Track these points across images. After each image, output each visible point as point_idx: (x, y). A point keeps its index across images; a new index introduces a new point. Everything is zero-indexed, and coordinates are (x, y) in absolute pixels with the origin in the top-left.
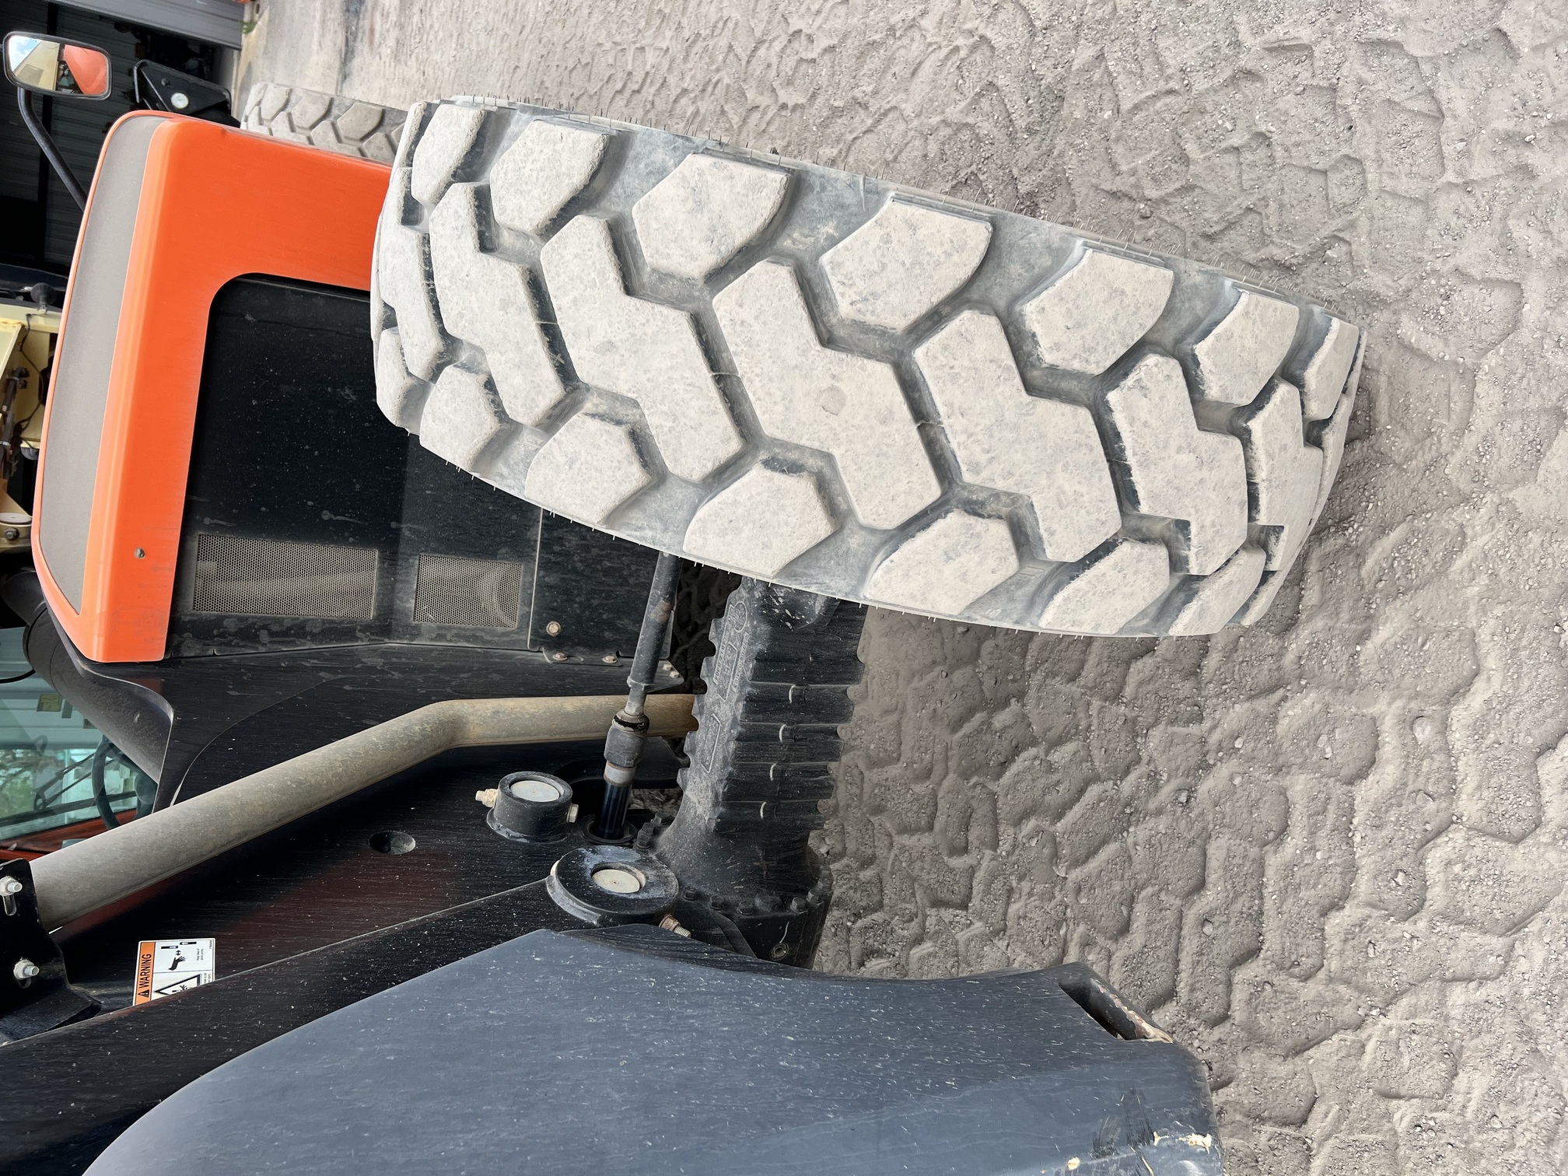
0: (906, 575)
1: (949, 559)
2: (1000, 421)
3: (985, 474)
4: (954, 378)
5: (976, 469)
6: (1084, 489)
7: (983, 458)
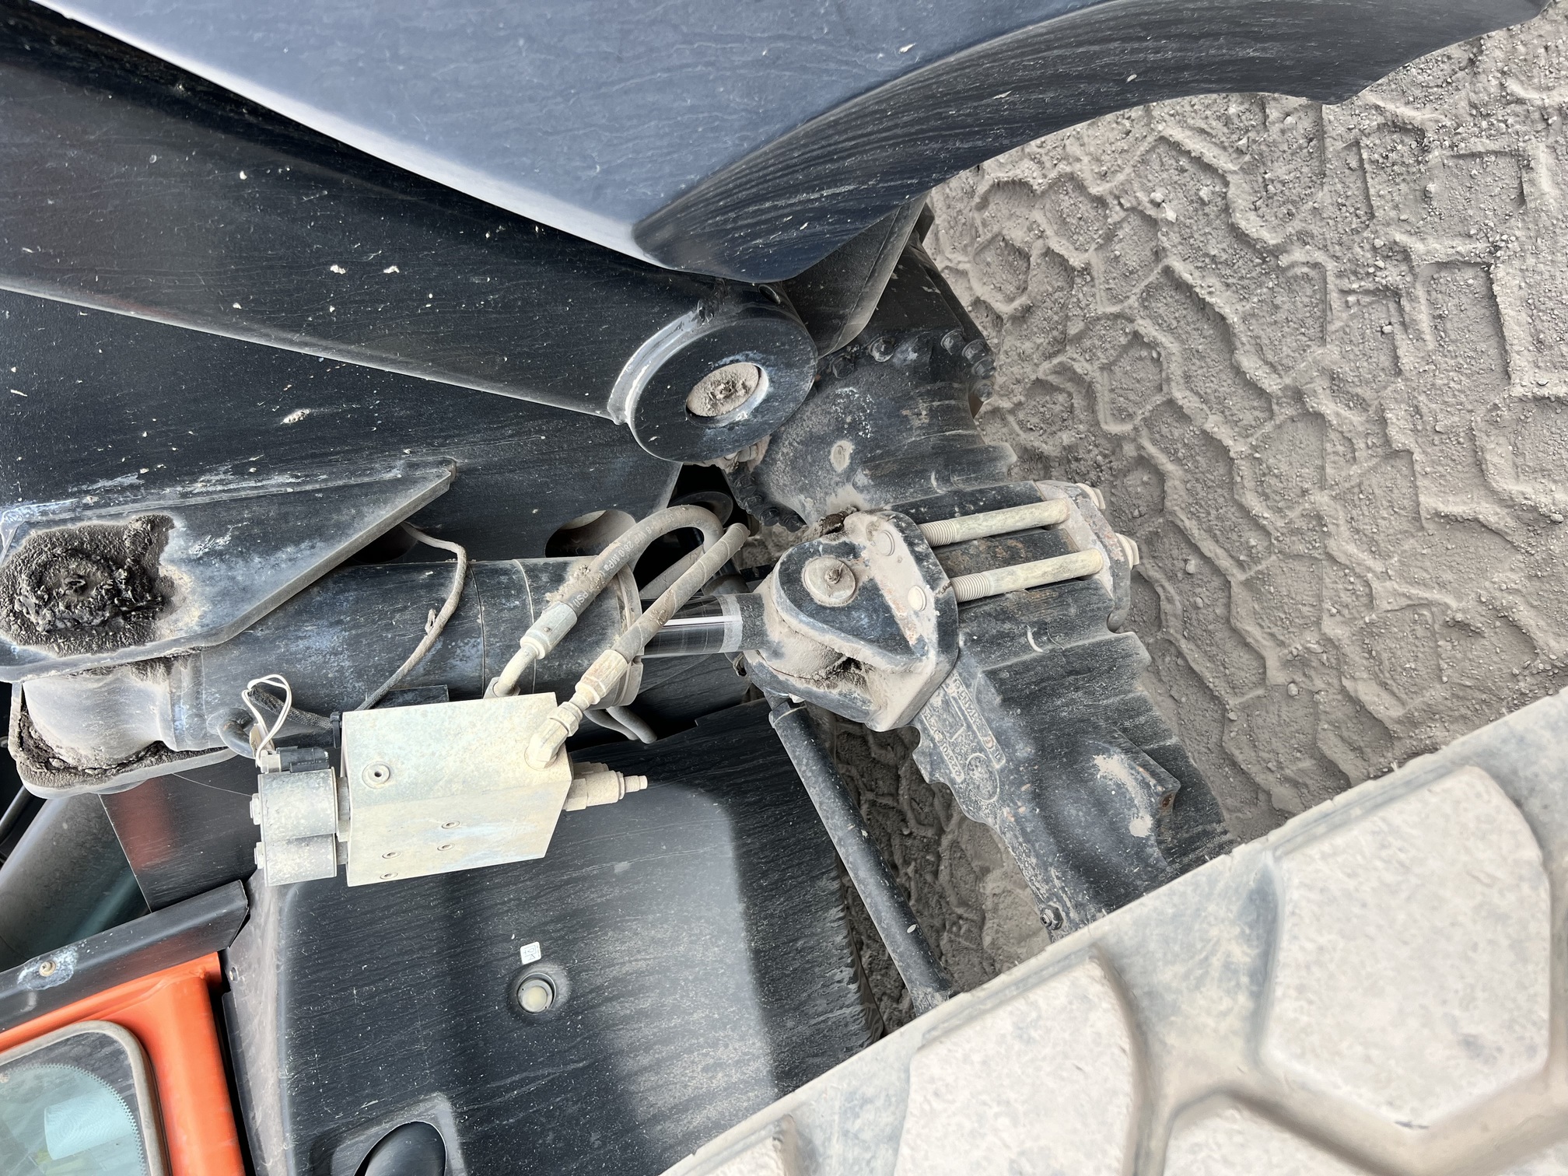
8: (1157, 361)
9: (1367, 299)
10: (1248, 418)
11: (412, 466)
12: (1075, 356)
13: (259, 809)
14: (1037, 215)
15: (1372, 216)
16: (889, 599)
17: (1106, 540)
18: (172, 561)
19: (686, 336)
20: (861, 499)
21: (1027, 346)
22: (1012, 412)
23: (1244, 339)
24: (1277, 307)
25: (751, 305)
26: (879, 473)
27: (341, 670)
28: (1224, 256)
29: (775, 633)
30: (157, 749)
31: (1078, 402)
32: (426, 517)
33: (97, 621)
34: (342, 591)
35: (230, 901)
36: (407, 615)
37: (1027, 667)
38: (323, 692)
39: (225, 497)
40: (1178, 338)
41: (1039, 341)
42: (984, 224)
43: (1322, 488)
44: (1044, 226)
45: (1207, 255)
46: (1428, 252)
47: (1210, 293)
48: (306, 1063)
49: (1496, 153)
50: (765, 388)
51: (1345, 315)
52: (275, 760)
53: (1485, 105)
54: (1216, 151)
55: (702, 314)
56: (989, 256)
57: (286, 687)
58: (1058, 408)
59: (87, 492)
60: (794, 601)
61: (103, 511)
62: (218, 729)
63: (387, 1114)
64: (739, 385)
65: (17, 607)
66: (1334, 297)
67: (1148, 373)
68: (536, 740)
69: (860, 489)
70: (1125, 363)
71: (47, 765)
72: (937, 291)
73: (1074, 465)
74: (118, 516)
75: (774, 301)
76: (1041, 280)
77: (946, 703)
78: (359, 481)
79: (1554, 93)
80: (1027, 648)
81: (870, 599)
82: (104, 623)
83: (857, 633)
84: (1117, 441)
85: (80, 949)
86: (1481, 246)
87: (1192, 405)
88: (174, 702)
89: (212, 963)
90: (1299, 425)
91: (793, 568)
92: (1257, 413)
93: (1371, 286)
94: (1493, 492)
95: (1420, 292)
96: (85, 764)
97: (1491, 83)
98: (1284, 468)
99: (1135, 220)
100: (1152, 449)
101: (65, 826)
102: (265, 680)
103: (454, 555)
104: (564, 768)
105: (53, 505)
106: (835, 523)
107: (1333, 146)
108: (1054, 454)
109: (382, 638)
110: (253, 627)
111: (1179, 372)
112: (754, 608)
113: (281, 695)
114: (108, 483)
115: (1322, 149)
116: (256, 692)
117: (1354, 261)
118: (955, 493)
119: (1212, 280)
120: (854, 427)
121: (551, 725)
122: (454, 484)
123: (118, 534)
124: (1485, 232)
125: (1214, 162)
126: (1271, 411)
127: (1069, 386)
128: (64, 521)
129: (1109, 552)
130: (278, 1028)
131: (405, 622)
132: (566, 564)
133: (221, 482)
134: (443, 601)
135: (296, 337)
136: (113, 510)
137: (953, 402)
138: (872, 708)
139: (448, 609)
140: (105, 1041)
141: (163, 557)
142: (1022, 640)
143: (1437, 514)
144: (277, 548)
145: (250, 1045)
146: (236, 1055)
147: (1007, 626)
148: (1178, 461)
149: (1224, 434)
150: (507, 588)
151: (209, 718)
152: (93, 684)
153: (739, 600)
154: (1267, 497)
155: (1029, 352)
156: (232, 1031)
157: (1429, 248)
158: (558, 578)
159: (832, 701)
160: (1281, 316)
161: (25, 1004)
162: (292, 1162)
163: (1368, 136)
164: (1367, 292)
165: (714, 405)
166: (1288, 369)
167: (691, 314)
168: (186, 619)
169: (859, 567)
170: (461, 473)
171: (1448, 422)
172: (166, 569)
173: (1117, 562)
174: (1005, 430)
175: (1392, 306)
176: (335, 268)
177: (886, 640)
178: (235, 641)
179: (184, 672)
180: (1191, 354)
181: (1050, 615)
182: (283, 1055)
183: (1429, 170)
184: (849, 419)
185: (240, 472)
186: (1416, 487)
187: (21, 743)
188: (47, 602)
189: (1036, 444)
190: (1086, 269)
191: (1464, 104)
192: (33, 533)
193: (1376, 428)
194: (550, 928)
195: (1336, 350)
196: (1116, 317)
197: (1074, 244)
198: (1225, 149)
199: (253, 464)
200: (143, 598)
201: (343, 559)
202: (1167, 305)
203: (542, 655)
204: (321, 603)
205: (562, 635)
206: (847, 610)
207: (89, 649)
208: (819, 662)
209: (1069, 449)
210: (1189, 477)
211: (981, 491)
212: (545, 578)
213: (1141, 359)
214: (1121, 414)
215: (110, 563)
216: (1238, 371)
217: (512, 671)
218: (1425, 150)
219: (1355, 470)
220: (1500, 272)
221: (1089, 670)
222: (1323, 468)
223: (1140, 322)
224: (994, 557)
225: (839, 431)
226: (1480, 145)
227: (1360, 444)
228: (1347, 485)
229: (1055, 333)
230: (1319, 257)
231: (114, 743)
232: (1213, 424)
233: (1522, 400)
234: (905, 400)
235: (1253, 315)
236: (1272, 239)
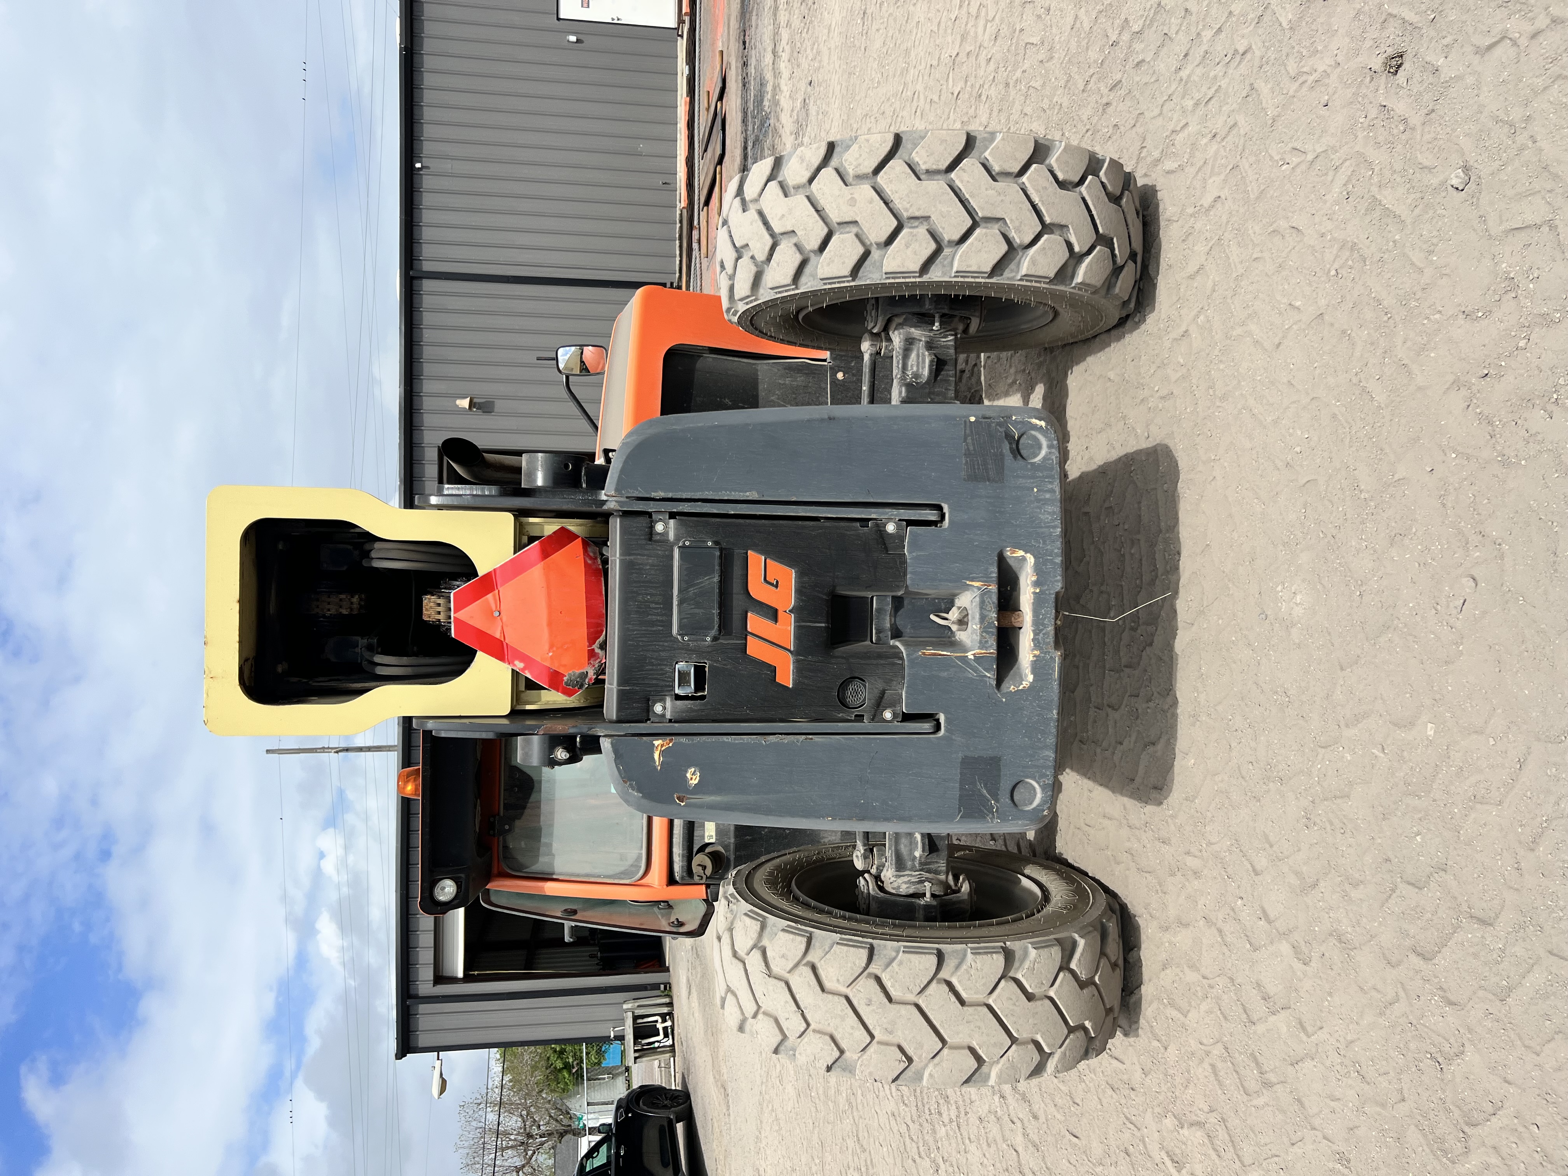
0: (894, 258)
1: (908, 247)
2: (911, 191)
3: (910, 211)
4: (891, 182)
5: (907, 210)
6: (950, 209)
7: (908, 206)
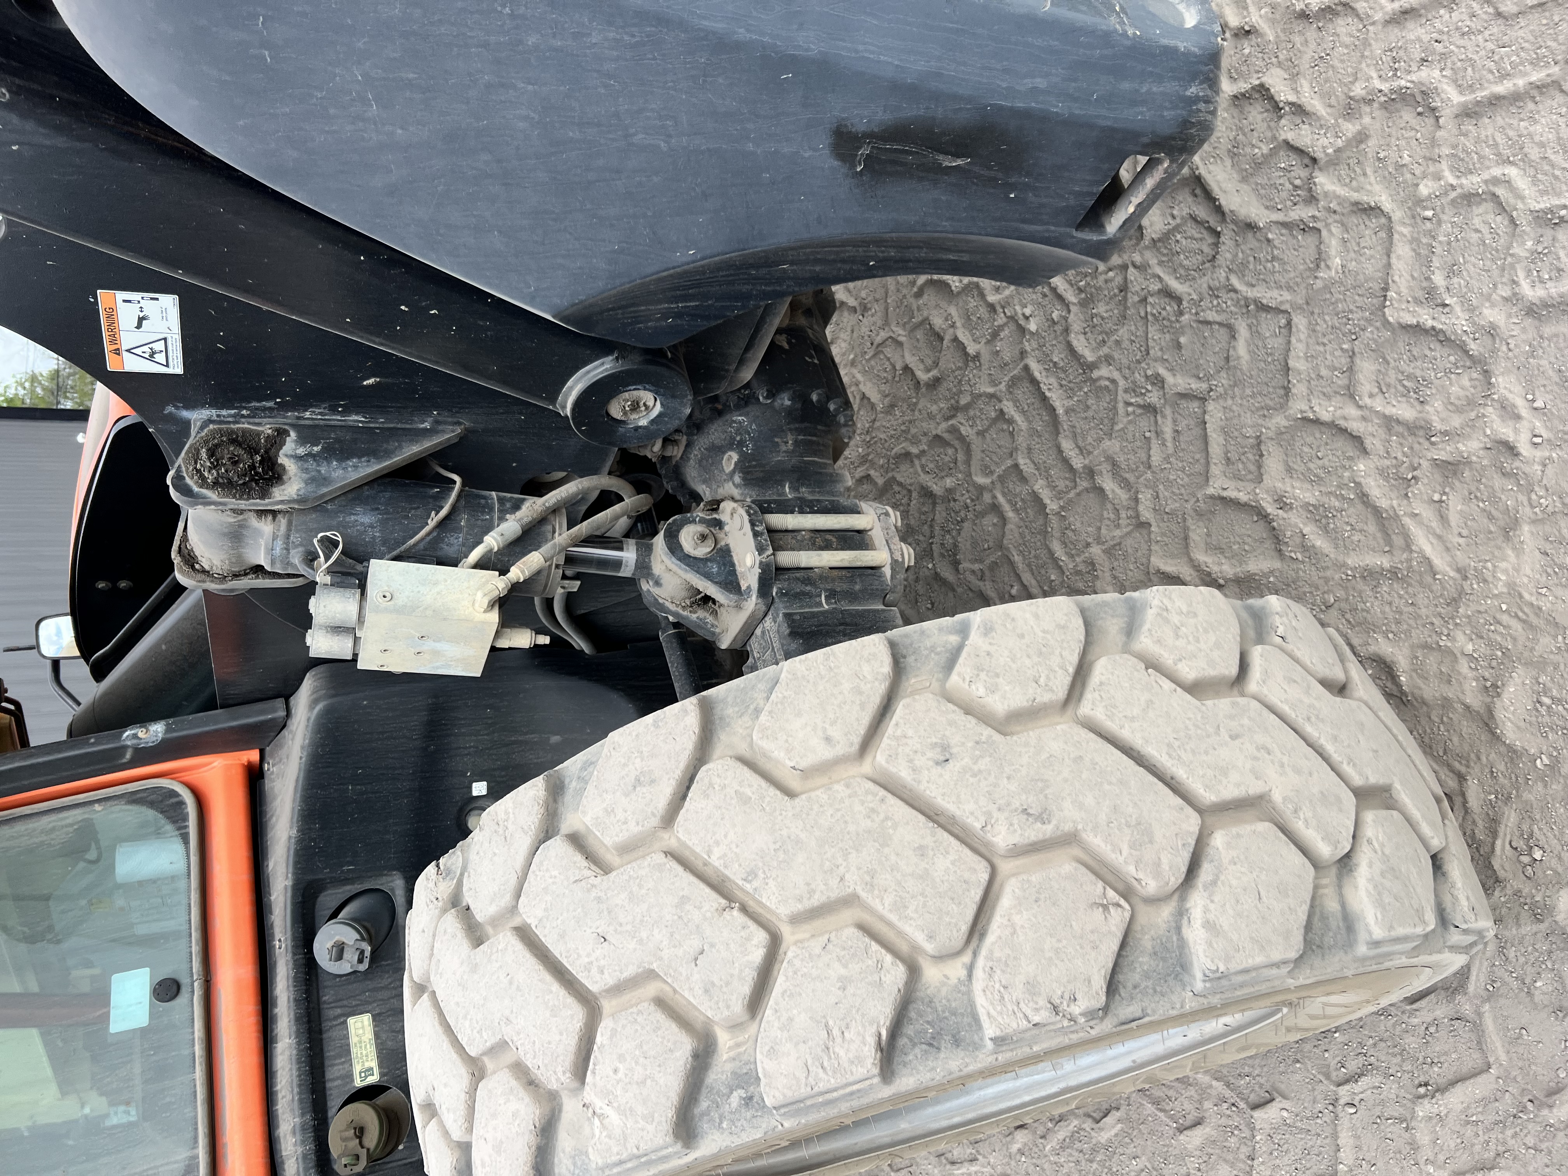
8: (1011, 434)
9: (1139, 411)
10: (1061, 484)
11: (437, 422)
12: (963, 421)
13: (314, 605)
14: (953, 310)
15: (1148, 354)
16: (736, 559)
17: (892, 546)
18: (286, 456)
19: (606, 370)
20: (736, 493)
21: (934, 408)
22: (918, 457)
23: (1065, 427)
24: (1088, 407)
25: (648, 357)
26: (749, 477)
27: (374, 537)
28: (1062, 364)
29: (657, 568)
30: (258, 570)
31: (961, 457)
32: (442, 455)
33: (241, 482)
34: (382, 491)
35: (275, 710)
36: (419, 512)
37: (814, 615)
38: (361, 549)
39: (322, 423)
40: (1027, 419)
41: (942, 405)
42: (919, 309)
43: (1098, 543)
44: (956, 318)
45: (1051, 361)
46: (1175, 385)
47: (1049, 389)
48: (310, 829)
49: (1220, 324)
50: (658, 409)
51: (1125, 420)
52: (328, 579)
53: (1218, 289)
54: (1067, 286)
55: (617, 358)
56: (919, 334)
57: (340, 539)
58: (947, 459)
59: (245, 408)
60: (670, 549)
61: (251, 420)
62: (296, 559)
63: (359, 878)
64: (641, 404)
65: (198, 466)
66: (1121, 405)
67: (1005, 441)
68: (479, 594)
69: (736, 486)
70: (993, 432)
71: (193, 567)
72: (816, 361)
73: (952, 504)
74: (259, 424)
75: (667, 356)
76: (949, 360)
77: (763, 633)
78: (403, 426)
79: (1255, 289)
80: (821, 604)
81: (723, 557)
82: (244, 484)
83: (708, 576)
84: (981, 489)
85: (167, 725)
86: (1204, 386)
87: (1029, 470)
88: (275, 538)
89: (253, 756)
90: (1091, 495)
91: (674, 528)
92: (1067, 483)
93: (1142, 402)
94: (1191, 560)
95: (1168, 411)
96: (215, 570)
97: (1222, 274)
98: (1078, 525)
99: (1012, 326)
100: (1001, 499)
101: (164, 647)
102: (328, 534)
103: (454, 482)
104: (494, 617)
105: (224, 412)
106: (715, 506)
107: (1133, 299)
108: (939, 493)
109: (401, 523)
110: (326, 502)
111: (1024, 445)
112: (645, 551)
113: (335, 544)
114: (258, 404)
115: (1125, 298)
116: (321, 541)
117: (1134, 382)
118: (799, 498)
119: (1052, 380)
120: (741, 444)
121: (490, 587)
122: (463, 439)
123: (258, 434)
124: (1208, 378)
125: (1064, 294)
126: (1075, 482)
127: (956, 443)
128: (229, 423)
129: (892, 553)
130: (294, 800)
131: (416, 516)
132: (524, 500)
133: (321, 414)
134: (442, 507)
135: (377, 340)
136: (257, 420)
137: (814, 438)
138: (717, 630)
139: (443, 512)
140: (173, 794)
141: (281, 452)
142: (817, 599)
143: (1158, 571)
144: (348, 459)
145: (272, 816)
146: (261, 822)
147: (808, 588)
148: (1016, 511)
149: (1046, 495)
150: (484, 507)
151: (292, 552)
152: (231, 519)
153: (637, 544)
154: (1064, 543)
155: (934, 413)
156: (261, 806)
157: (1177, 382)
158: (517, 507)
159: (692, 621)
160: (1090, 413)
161: (123, 756)
162: (289, 894)
163: (1152, 295)
164: (1140, 406)
165: (625, 413)
166: (1090, 453)
167: (611, 358)
168: (290, 490)
169: (721, 535)
170: (468, 432)
171: (1173, 507)
172: (282, 460)
173: (896, 561)
174: (911, 470)
175: (1152, 418)
176: (403, 307)
177: (726, 584)
178: (315, 509)
179: (283, 521)
180: (1034, 433)
181: (839, 586)
182: (295, 820)
183: (1181, 327)
184: (738, 438)
185: (333, 409)
186: (1150, 550)
187: (180, 551)
188: (215, 466)
189: (929, 484)
190: (977, 357)
191: (1205, 286)
192: (211, 426)
193: (1133, 504)
194: (497, 773)
195: (1118, 444)
196: (992, 396)
197: (972, 336)
198: (1072, 285)
199: (341, 406)
200: (267, 473)
201: (385, 472)
202: (1023, 392)
203: (496, 549)
204: (368, 496)
205: (510, 540)
206: (705, 561)
207: (234, 497)
208: (684, 594)
209: (950, 491)
210: (1022, 524)
211: (818, 501)
212: (508, 505)
213: (1003, 430)
214: (987, 471)
215: (252, 450)
216: (1060, 451)
217: (476, 554)
218: (1181, 313)
219: (1117, 533)
220: (1211, 406)
221: (856, 625)
222: (1100, 528)
223: (1005, 402)
224: (814, 544)
225: (730, 446)
226: (1211, 316)
227: (1123, 514)
228: (1112, 543)
229: (953, 401)
230: (1116, 375)
231: (234, 560)
232: (1040, 486)
233: (1212, 497)
234: (779, 431)
235: (1073, 410)
236: (1090, 357)
